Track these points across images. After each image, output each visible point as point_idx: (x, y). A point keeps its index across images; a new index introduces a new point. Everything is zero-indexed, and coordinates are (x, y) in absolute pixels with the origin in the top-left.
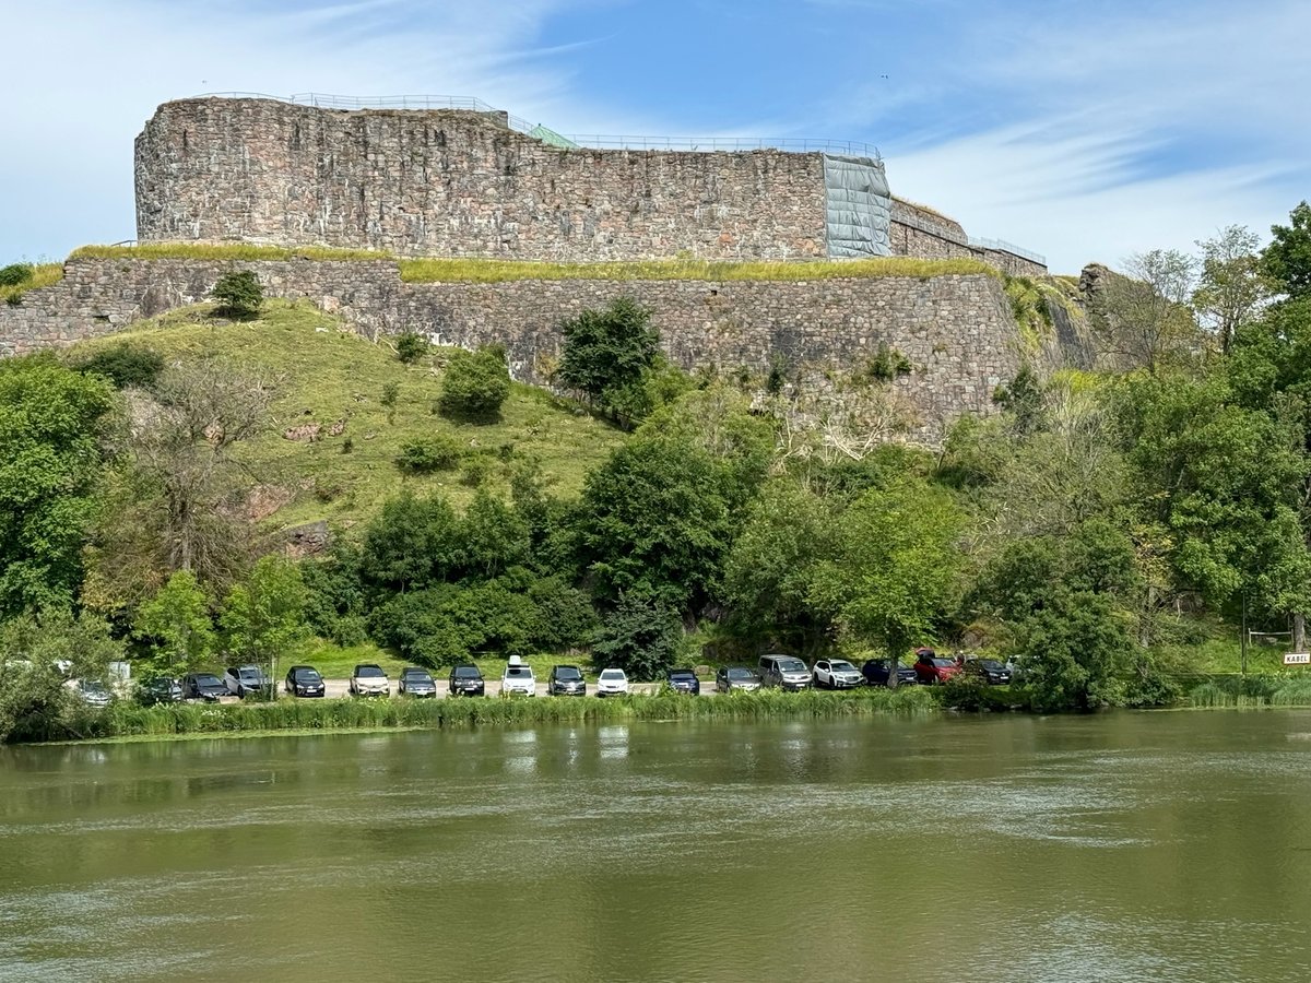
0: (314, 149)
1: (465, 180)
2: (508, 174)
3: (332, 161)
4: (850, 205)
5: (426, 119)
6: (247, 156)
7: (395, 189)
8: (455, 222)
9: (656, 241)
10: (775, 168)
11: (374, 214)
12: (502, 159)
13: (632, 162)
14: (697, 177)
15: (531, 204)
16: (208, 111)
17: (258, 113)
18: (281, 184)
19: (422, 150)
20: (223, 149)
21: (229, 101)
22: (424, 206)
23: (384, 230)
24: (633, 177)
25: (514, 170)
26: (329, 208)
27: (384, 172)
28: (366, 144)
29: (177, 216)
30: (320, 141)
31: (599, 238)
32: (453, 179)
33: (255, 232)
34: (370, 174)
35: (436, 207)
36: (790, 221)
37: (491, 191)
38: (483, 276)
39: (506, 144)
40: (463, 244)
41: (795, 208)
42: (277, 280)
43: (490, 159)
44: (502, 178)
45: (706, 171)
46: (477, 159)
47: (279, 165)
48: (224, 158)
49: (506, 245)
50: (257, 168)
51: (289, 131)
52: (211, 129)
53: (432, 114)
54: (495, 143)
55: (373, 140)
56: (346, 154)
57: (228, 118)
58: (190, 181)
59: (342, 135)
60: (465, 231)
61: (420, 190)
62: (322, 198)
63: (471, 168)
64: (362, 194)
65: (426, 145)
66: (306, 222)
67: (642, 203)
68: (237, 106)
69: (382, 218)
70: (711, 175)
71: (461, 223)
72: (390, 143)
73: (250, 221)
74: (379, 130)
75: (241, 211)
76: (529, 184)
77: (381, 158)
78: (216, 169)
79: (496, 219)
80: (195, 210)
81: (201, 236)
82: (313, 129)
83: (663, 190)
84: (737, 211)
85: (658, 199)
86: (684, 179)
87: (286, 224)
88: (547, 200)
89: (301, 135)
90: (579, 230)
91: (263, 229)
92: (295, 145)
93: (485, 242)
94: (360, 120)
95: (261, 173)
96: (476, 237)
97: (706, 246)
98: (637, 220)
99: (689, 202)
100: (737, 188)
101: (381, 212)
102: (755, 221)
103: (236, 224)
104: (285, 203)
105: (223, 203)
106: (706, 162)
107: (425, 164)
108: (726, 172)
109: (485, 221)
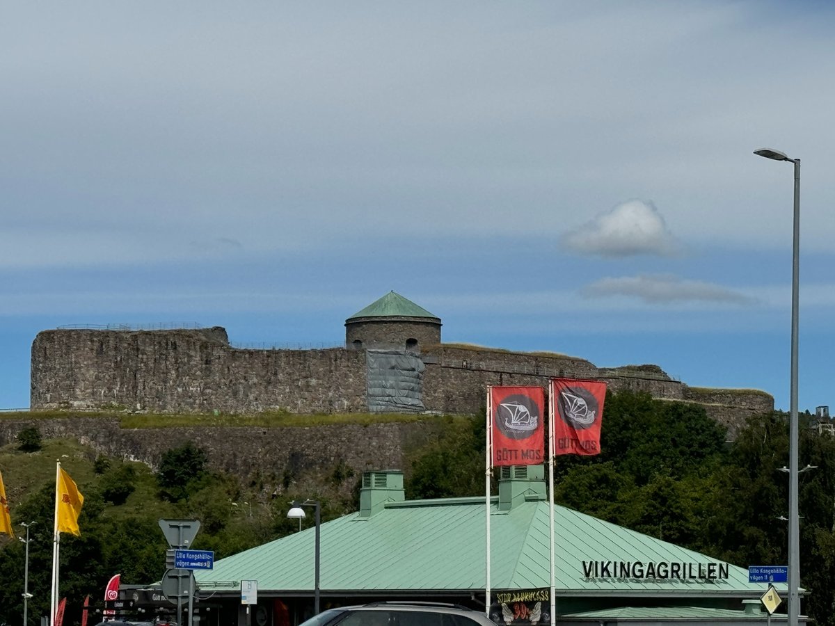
0: (112, 353)
1: (186, 367)
2: (206, 364)
3: (121, 359)
4: (382, 377)
5: (167, 335)
6: (73, 360)
7: (151, 373)
8: (180, 390)
9: (280, 398)
10: (341, 359)
11: (140, 386)
12: (204, 356)
13: (268, 356)
14: (300, 364)
15: (218, 380)
16: (55, 337)
17: (79, 337)
18: (92, 373)
19: (165, 352)
20: (62, 356)
21: (65, 332)
22: (165, 382)
23: (145, 395)
24: (268, 364)
25: (210, 361)
26: (119, 384)
27: (146, 365)
28: (138, 349)
29: (41, 391)
30: (116, 349)
31: (251, 397)
32: (179, 367)
33: (76, 399)
34: (139, 365)
35: (171, 382)
36: (348, 387)
37: (198, 373)
38: (158, 425)
39: (206, 348)
40: (183, 401)
41: (351, 380)
42: (63, 428)
43: (198, 356)
44: (204, 366)
45: (305, 360)
46: (192, 356)
47: (90, 362)
48: (62, 361)
49: (205, 402)
50: (78, 365)
51: (96, 345)
52: (56, 346)
53: (170, 332)
54: (200, 347)
55: (142, 348)
56: (128, 355)
57: (64, 340)
58: (47, 373)
59: (126, 345)
60: (186, 395)
61: (163, 373)
62: (116, 379)
63: (189, 361)
64: (135, 376)
65: (167, 349)
66: (105, 392)
67: (272, 378)
68: (68, 333)
69: (144, 388)
70: (308, 363)
71: (183, 390)
72: (149, 349)
73: (74, 393)
74: (144, 342)
75: (70, 389)
76: (217, 369)
77: (145, 357)
78: (58, 367)
79: (200, 388)
80: (48, 387)
81: (51, 402)
82: (112, 343)
83: (283, 371)
84: (321, 382)
85: (281, 376)
86: (294, 365)
87: (93, 394)
88: (226, 378)
89: (104, 347)
90: (241, 393)
91: (81, 397)
92: (100, 352)
93: (195, 400)
94: (135, 337)
95: (80, 368)
96: (190, 397)
97: (305, 401)
98: (270, 388)
99: (296, 377)
100: (321, 369)
101: (144, 385)
102: (330, 387)
103: (67, 395)
104: (93, 382)
105: (61, 384)
106: (305, 356)
107: (166, 359)
108: (315, 361)
109: (195, 389)
